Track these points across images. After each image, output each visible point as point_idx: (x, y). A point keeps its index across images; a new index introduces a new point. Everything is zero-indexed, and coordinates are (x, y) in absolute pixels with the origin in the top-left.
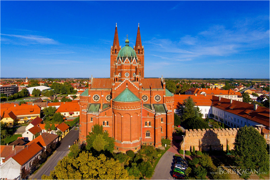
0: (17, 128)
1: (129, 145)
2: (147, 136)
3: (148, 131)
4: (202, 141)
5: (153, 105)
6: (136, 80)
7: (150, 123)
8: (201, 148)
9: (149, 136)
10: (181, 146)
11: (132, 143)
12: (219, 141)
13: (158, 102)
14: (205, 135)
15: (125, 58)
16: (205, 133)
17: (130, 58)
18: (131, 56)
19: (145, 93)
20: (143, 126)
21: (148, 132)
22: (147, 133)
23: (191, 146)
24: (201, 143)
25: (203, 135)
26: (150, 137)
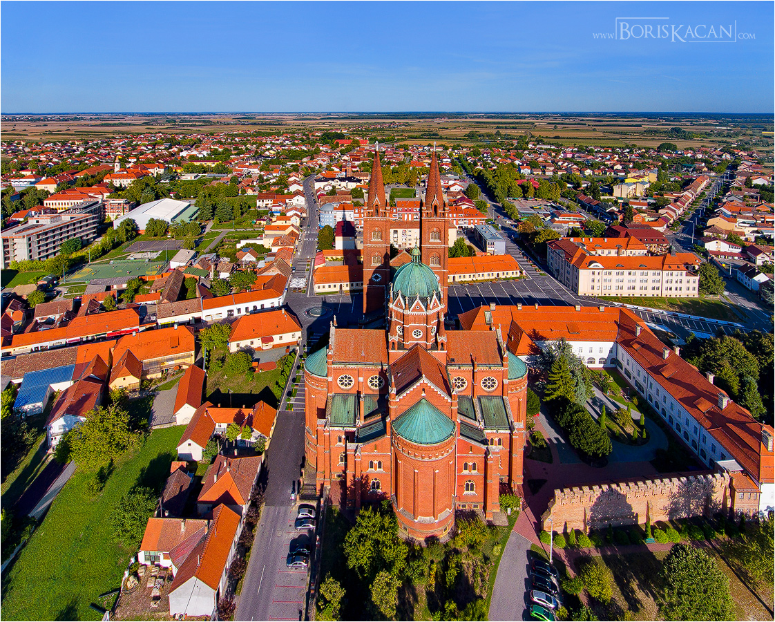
0: (151, 403)
1: (431, 525)
2: (467, 490)
3: (470, 481)
4: (592, 510)
5: (479, 399)
6: (440, 347)
7: (474, 464)
8: (588, 527)
9: (472, 490)
10: (543, 521)
11: (437, 521)
12: (629, 507)
13: (489, 392)
14: (598, 498)
15: (412, 300)
16: (599, 495)
17: (424, 300)
18: (426, 295)
19: (460, 374)
20: (460, 471)
21: (470, 483)
22: (467, 485)
23: (566, 524)
24: (589, 514)
25: (595, 500)
26: (474, 492)
